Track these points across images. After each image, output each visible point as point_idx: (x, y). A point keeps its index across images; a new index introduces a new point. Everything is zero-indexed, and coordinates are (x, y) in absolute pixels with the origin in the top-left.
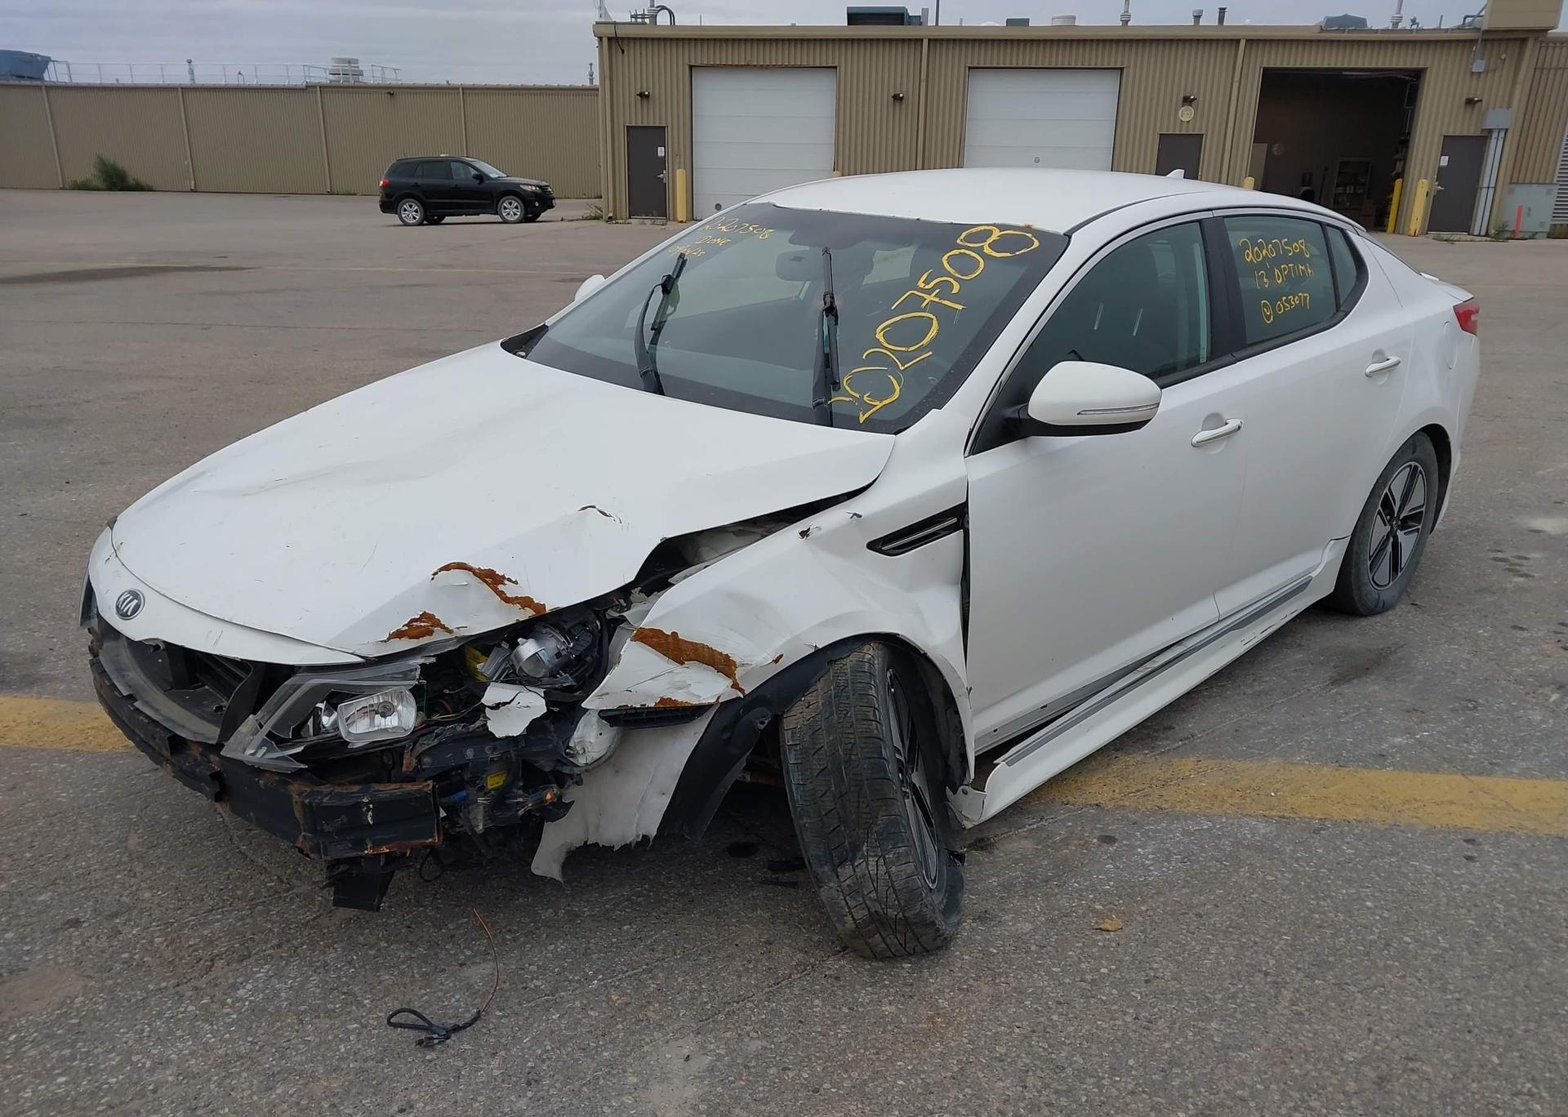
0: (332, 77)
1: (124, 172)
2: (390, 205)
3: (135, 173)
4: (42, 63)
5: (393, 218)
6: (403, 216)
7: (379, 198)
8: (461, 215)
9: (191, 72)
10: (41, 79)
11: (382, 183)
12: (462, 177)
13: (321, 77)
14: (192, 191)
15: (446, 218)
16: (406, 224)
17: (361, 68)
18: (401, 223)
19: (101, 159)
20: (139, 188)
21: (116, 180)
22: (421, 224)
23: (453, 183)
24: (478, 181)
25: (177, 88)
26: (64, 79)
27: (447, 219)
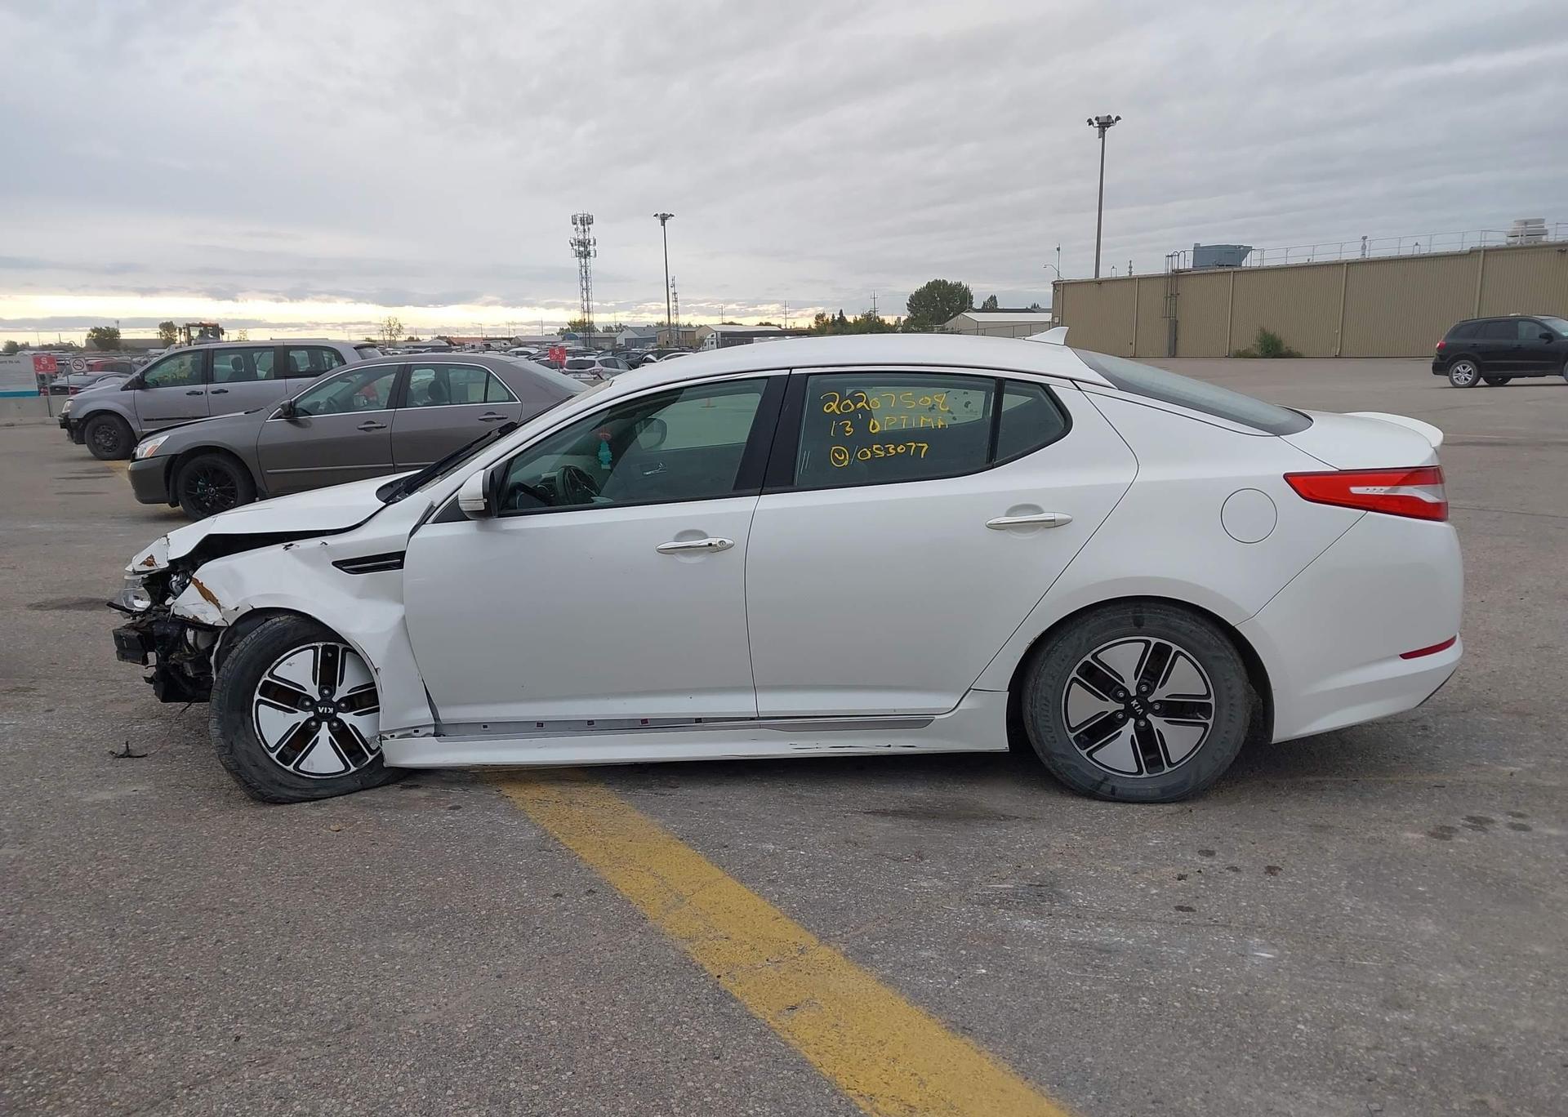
0: (1511, 240)
1: (1281, 341)
2: (1442, 366)
3: (1290, 342)
4: (1242, 252)
5: (1444, 380)
6: (1454, 377)
7: (1432, 360)
8: (1524, 377)
9: (1364, 248)
10: (1240, 266)
11: (1438, 344)
12: (1527, 336)
13: (1498, 239)
14: (1336, 357)
15: (1512, 379)
16: (1457, 386)
17: (1546, 228)
18: (1451, 385)
19: (1264, 330)
20: (1290, 355)
21: (1272, 349)
22: (1473, 385)
23: (1516, 343)
24: (1546, 341)
25: (1343, 264)
26: (1256, 264)
27: (1513, 381)
